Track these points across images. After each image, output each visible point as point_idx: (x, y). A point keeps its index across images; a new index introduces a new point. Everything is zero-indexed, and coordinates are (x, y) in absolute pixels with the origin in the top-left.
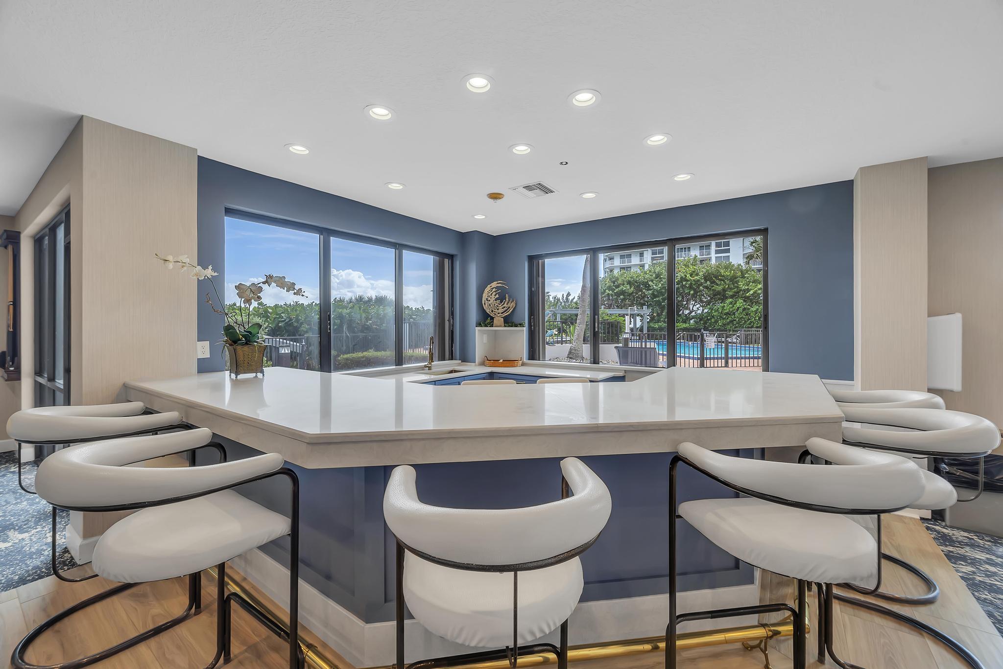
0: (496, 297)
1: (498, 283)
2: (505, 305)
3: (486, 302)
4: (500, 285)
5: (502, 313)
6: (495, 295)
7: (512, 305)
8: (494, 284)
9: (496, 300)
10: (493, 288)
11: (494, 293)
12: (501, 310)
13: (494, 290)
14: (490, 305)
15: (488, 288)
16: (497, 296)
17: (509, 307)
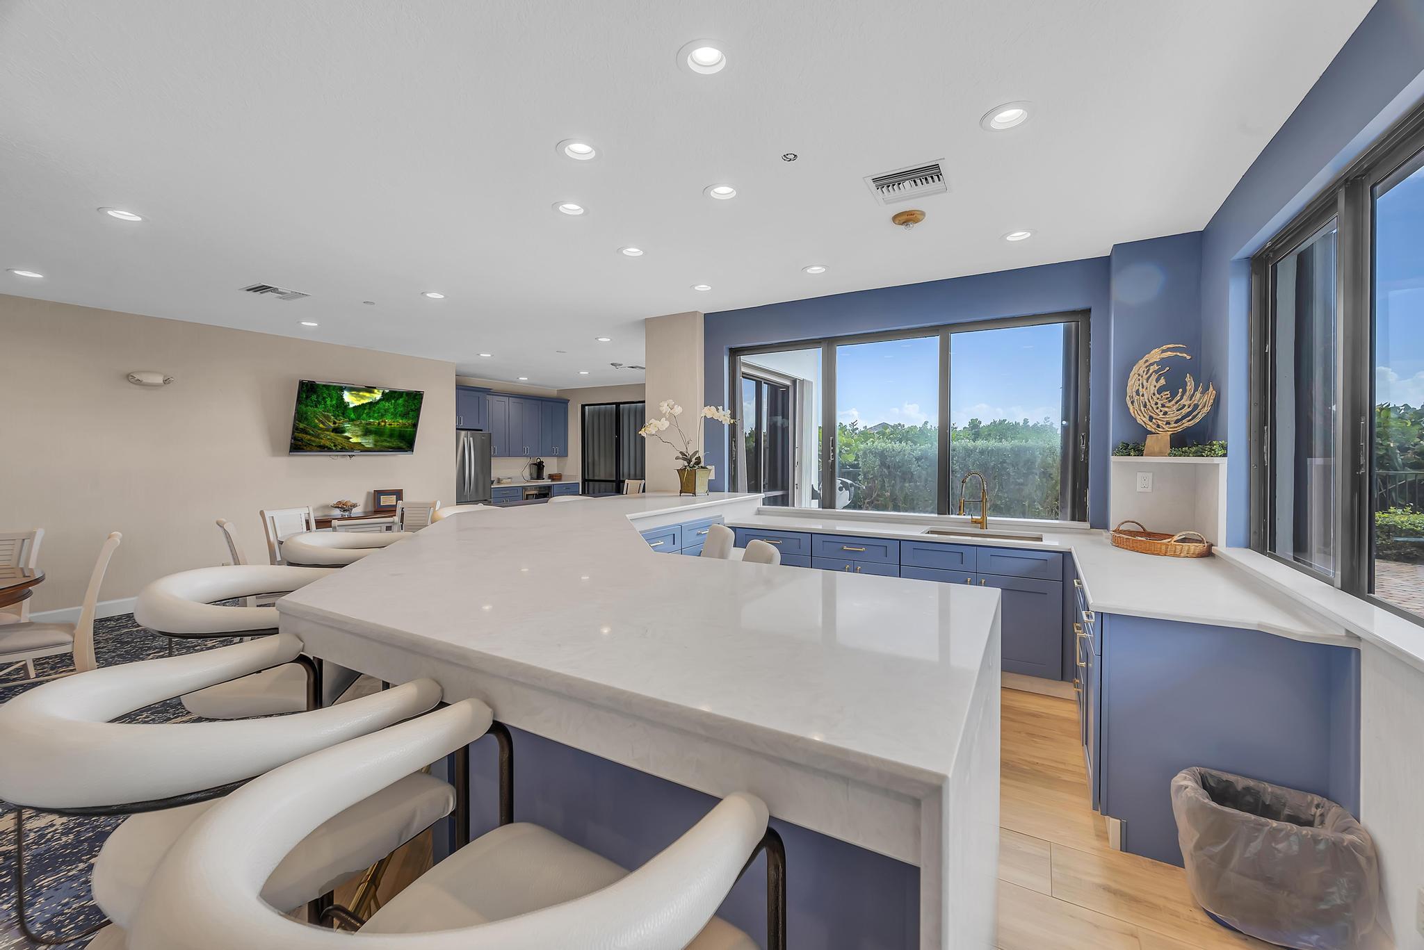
0: (1158, 385)
1: (1163, 351)
2: (1185, 401)
3: (1136, 398)
4: (1169, 354)
5: (1176, 422)
6: (1157, 381)
7: (1205, 401)
8: (1156, 355)
9: (1160, 391)
10: (1152, 364)
11: (1154, 377)
12: (1173, 416)
13: (1156, 367)
14: (1145, 406)
15: (1140, 367)
16: (1162, 381)
17: (1196, 406)
